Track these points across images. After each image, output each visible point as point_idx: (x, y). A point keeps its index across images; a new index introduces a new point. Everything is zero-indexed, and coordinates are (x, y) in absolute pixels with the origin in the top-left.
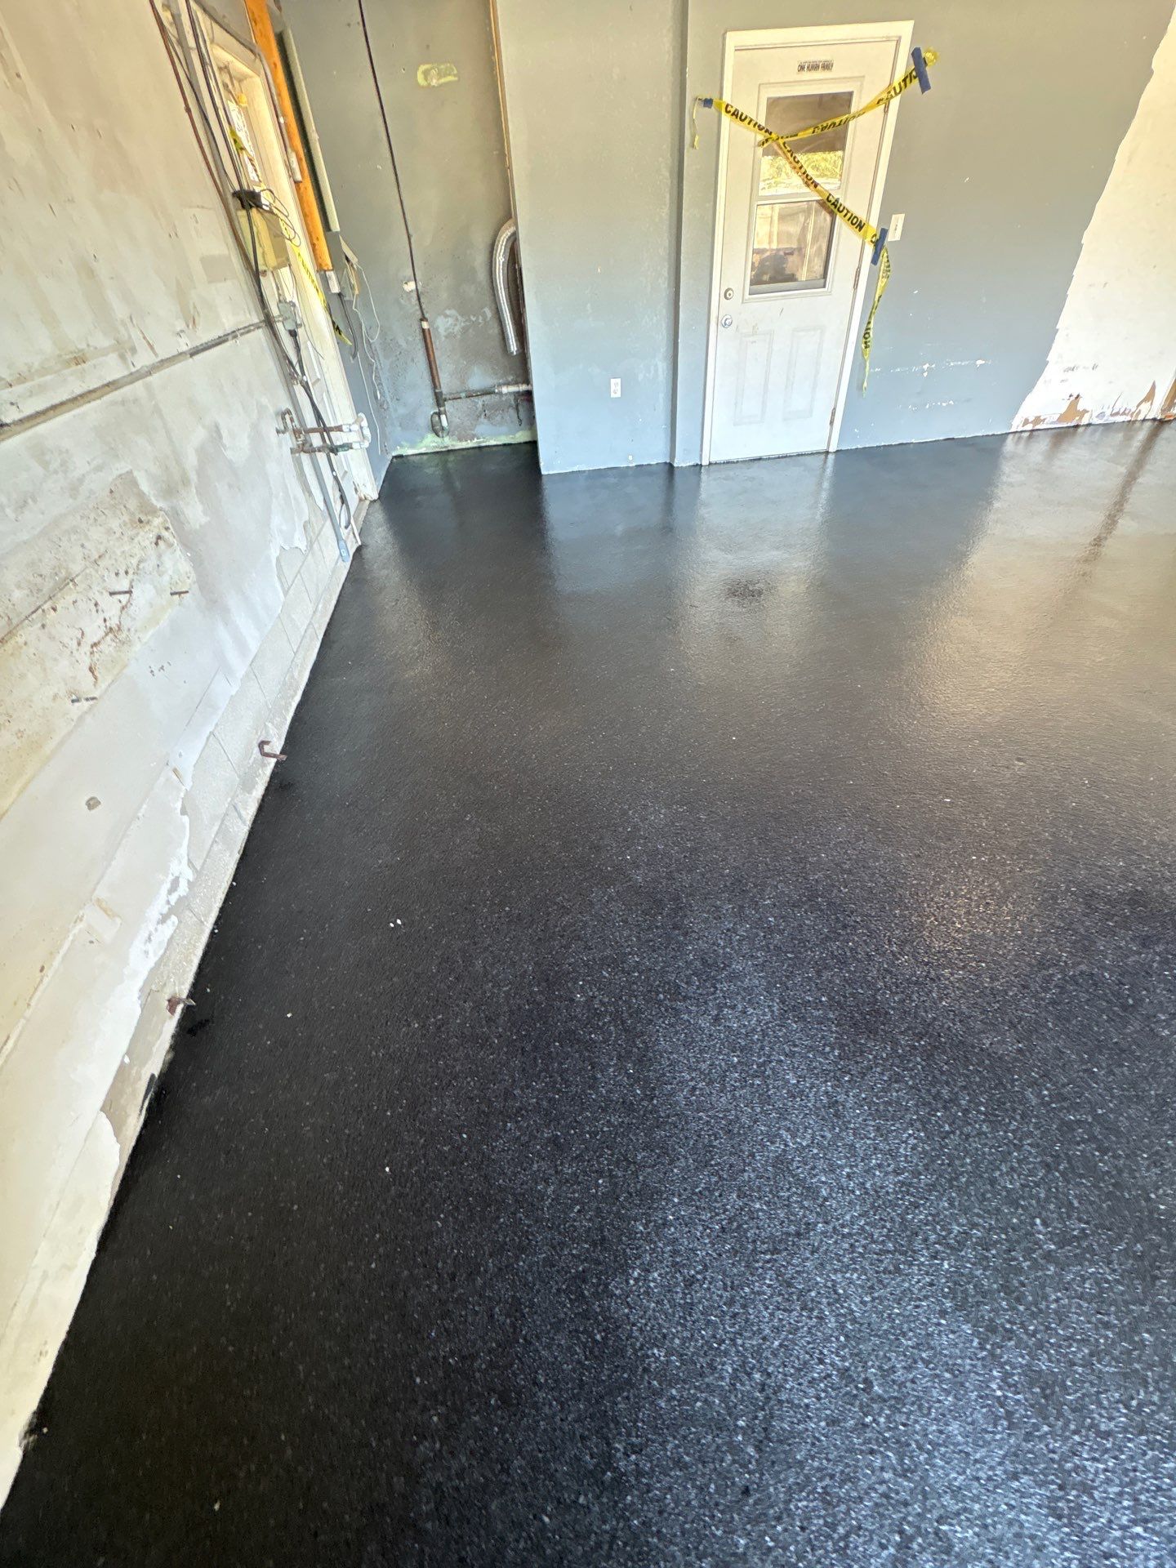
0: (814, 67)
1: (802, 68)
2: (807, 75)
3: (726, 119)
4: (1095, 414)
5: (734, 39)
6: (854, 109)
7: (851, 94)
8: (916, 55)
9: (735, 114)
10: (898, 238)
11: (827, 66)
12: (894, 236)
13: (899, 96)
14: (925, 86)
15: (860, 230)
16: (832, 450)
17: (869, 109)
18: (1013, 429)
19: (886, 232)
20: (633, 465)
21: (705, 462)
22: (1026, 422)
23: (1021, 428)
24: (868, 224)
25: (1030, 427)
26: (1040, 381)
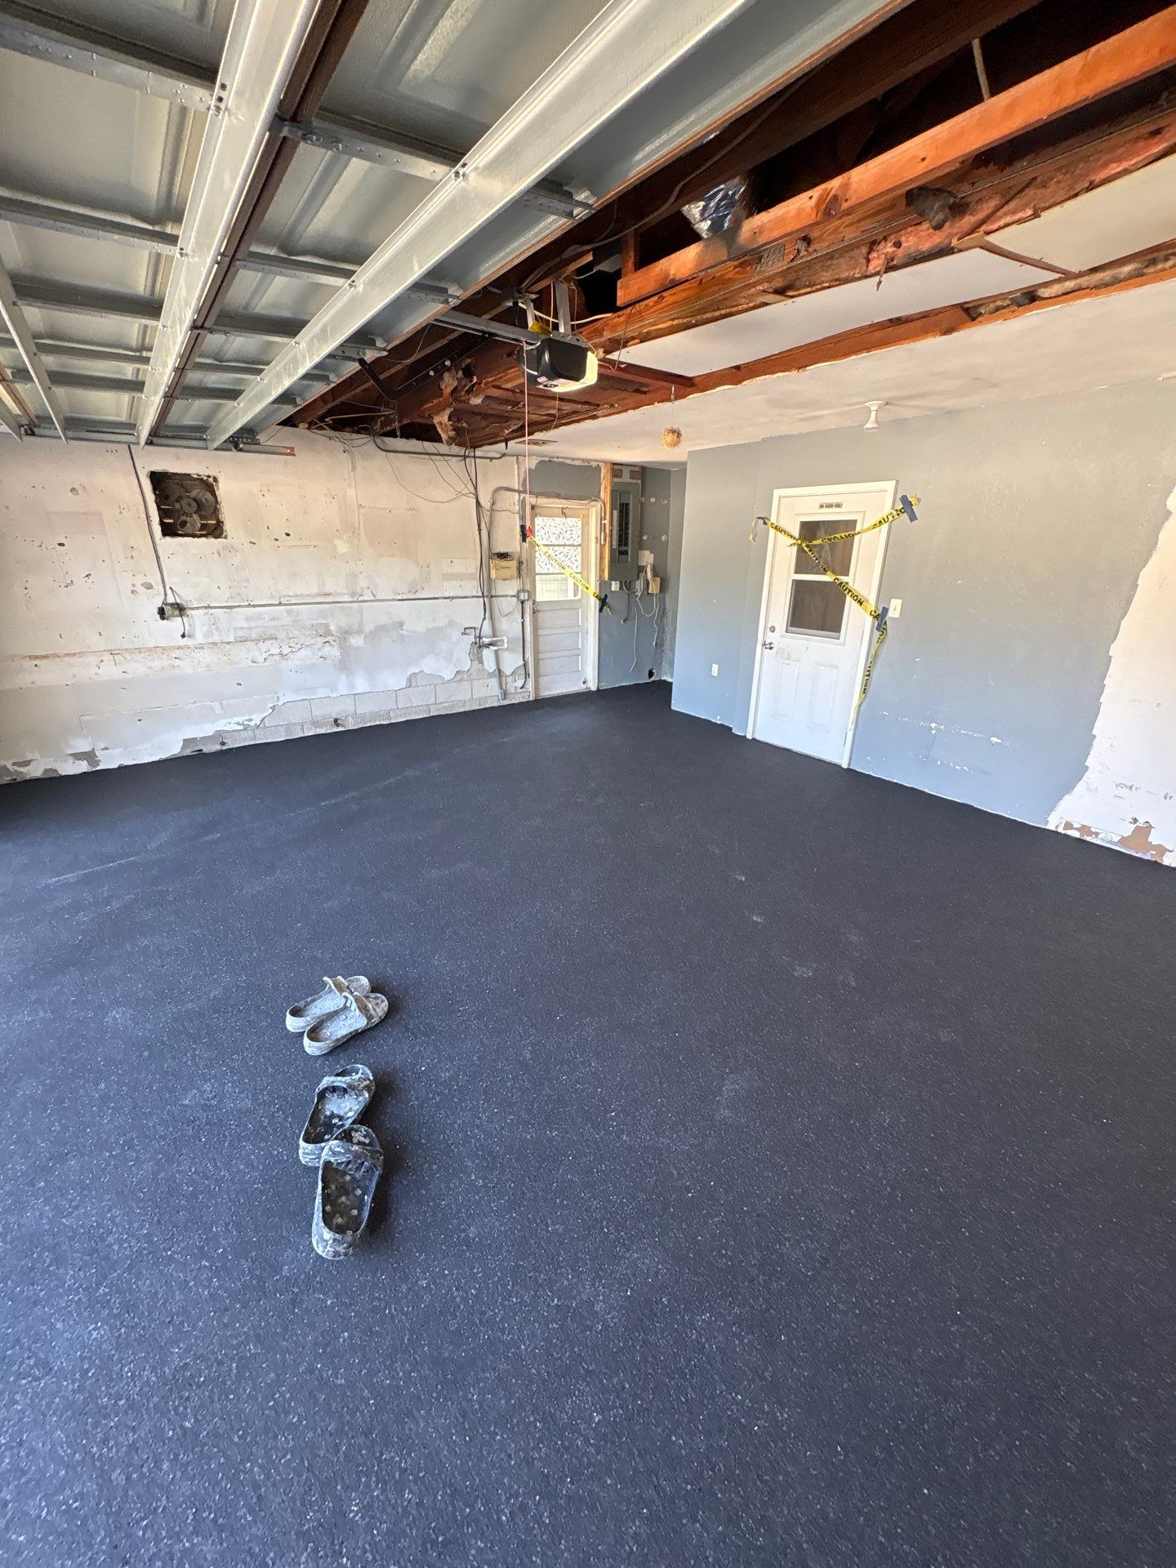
0: (830, 506)
1: (822, 506)
2: (824, 510)
3: (772, 531)
5: (777, 493)
6: (858, 528)
7: (855, 521)
8: (904, 499)
9: (776, 528)
10: (897, 615)
11: (838, 506)
12: (894, 612)
13: (888, 523)
14: (913, 517)
15: (861, 604)
16: (845, 766)
17: (868, 529)
18: (1051, 827)
19: (885, 610)
20: (719, 722)
21: (749, 737)
22: (1068, 826)
23: (1061, 830)
24: (868, 601)
25: (1075, 834)
26: (1081, 786)
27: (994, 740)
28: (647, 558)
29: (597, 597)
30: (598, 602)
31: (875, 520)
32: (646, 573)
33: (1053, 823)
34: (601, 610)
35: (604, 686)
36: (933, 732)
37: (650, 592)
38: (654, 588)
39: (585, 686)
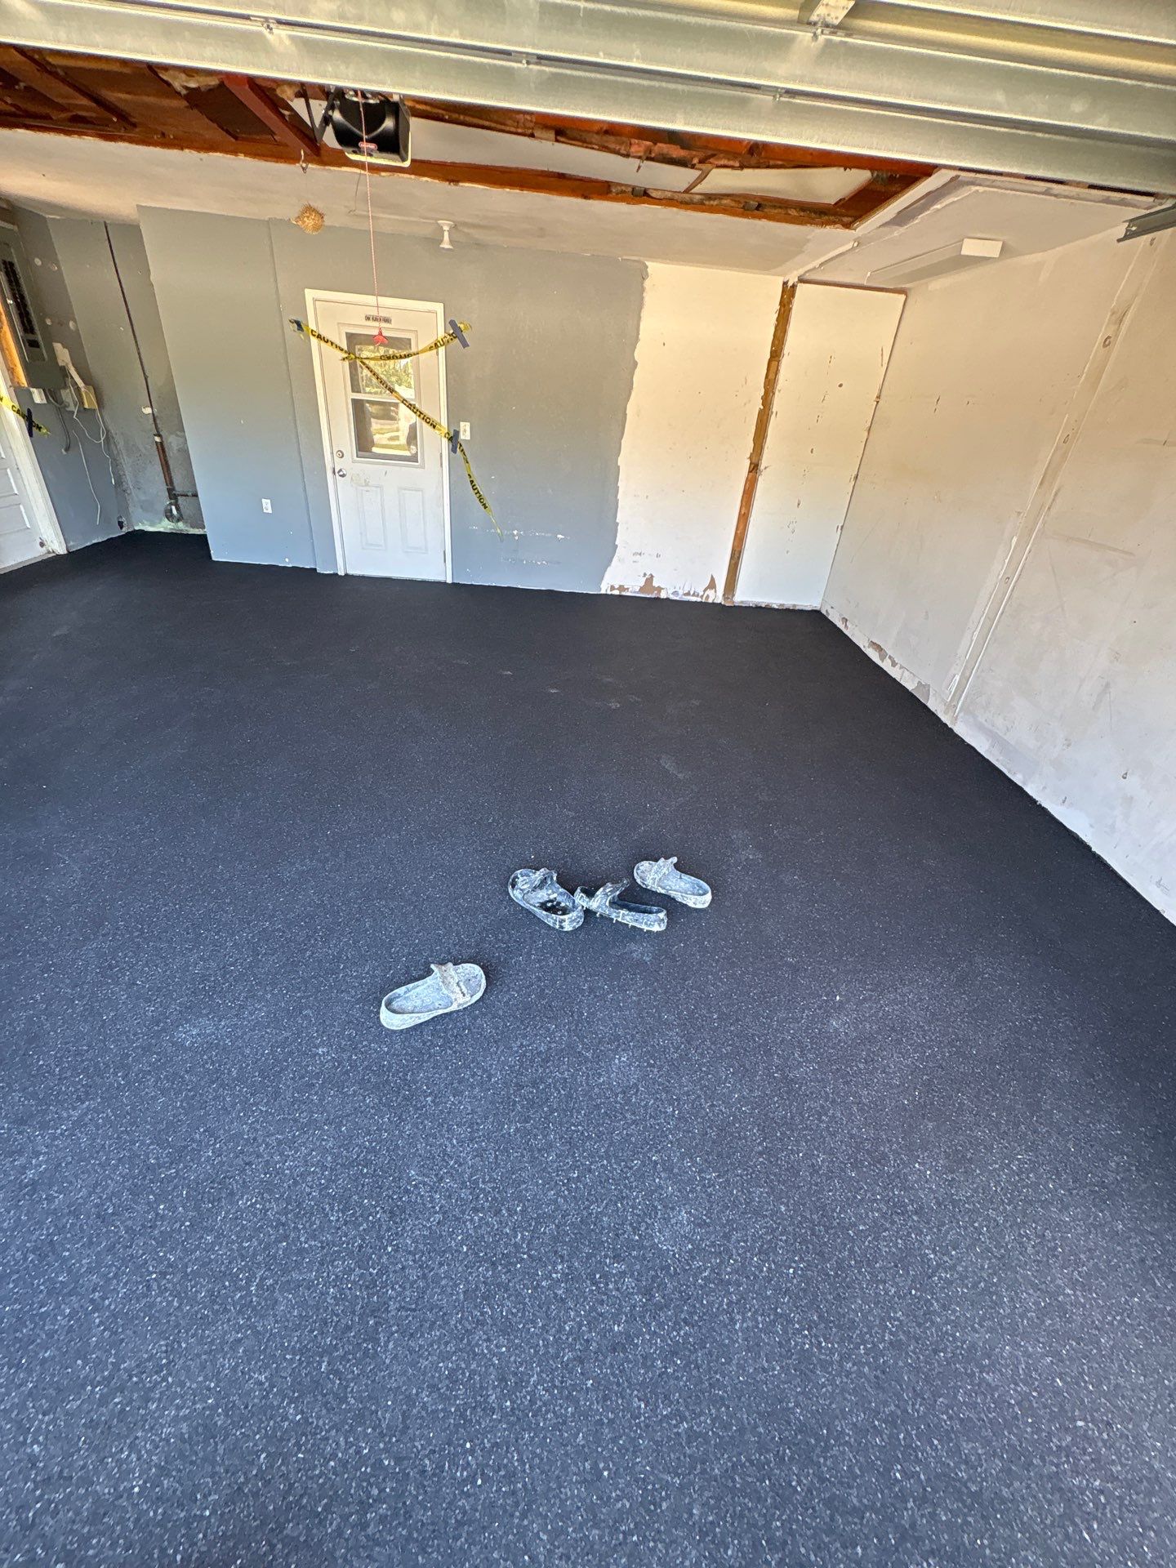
0: (377, 319)
1: (368, 319)
2: (373, 323)
3: (314, 341)
4: (670, 592)
5: (310, 293)
6: (414, 348)
7: (410, 340)
8: (453, 324)
9: (319, 337)
10: (469, 439)
11: (387, 321)
12: (465, 435)
13: (444, 346)
14: (464, 344)
15: (434, 427)
16: (449, 581)
17: (423, 351)
18: (603, 592)
19: (457, 433)
20: (290, 566)
21: (341, 573)
22: (612, 588)
23: (609, 592)
24: (440, 425)
25: (616, 592)
26: (615, 559)
27: (560, 536)
28: (63, 356)
29: (18, 412)
30: (22, 421)
31: (431, 341)
32: (72, 377)
33: (604, 589)
34: (31, 434)
35: (77, 546)
36: (517, 538)
37: (86, 406)
38: (89, 402)
39: (44, 550)
